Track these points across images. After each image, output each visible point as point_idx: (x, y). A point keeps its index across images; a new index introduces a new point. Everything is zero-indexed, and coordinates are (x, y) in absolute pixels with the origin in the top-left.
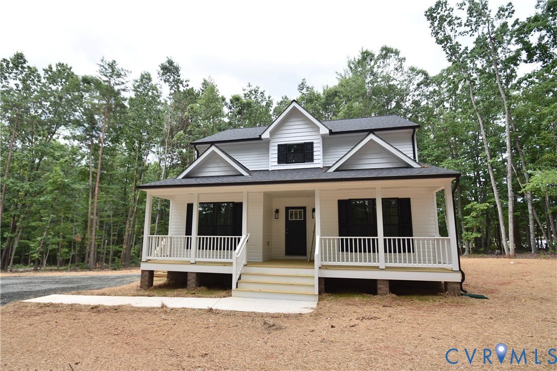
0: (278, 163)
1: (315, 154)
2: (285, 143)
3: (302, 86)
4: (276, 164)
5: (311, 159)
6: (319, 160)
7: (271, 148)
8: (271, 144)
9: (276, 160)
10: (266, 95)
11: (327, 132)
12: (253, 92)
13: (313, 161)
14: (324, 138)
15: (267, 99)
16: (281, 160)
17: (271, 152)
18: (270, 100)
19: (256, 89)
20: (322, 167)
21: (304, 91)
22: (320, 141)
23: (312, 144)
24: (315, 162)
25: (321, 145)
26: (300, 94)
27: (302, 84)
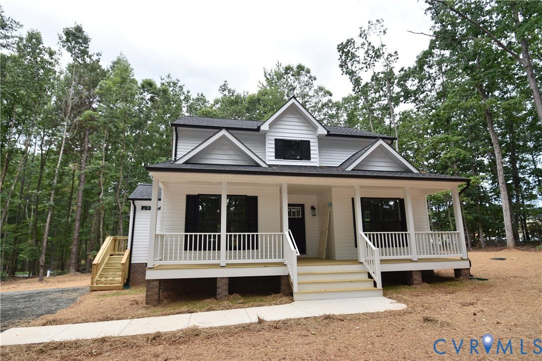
0: (276, 158)
1: (312, 152)
2: (282, 138)
3: (224, 88)
4: (273, 158)
5: (308, 158)
6: (316, 160)
7: (267, 142)
8: (268, 138)
9: (274, 154)
10: (185, 90)
11: (325, 133)
12: (172, 84)
13: (310, 159)
14: (320, 138)
15: (186, 93)
16: (278, 156)
17: (267, 146)
18: (189, 94)
19: (176, 82)
20: (318, 166)
21: (226, 92)
22: (316, 140)
23: (308, 142)
24: (312, 160)
25: (316, 144)
26: (222, 95)
27: (224, 85)
